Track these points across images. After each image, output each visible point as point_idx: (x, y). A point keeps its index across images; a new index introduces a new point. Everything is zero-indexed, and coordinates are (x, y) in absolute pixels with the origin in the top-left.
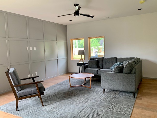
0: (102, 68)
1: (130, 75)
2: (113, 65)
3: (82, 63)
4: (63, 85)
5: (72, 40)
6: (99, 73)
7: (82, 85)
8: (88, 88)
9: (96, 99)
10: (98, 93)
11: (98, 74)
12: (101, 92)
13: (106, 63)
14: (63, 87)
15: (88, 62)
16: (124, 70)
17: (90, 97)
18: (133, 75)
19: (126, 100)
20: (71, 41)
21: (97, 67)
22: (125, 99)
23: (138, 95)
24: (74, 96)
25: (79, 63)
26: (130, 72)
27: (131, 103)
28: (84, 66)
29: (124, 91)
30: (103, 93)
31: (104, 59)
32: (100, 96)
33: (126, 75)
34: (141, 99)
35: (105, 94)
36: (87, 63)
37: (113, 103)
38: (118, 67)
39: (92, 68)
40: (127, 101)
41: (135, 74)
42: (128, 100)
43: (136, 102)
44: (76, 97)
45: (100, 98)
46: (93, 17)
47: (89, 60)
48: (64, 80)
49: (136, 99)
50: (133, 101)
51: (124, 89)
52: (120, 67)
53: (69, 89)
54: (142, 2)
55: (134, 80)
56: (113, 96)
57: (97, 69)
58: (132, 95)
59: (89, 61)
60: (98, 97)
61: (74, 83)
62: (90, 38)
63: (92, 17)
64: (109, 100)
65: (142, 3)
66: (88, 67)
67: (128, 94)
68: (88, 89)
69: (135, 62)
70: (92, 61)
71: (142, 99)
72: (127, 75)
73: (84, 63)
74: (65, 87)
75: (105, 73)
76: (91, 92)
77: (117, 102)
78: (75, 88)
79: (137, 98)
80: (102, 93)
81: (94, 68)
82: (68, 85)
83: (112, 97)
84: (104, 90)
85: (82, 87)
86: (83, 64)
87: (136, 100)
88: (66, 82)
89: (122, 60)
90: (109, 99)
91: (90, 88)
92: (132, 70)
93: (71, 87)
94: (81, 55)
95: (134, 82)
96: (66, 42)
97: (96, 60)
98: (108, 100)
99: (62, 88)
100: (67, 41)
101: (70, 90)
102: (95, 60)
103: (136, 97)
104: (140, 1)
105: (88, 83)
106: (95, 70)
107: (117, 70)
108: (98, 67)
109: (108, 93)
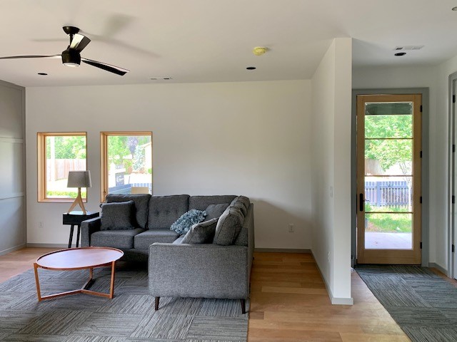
0: (146, 229)
1: (233, 248)
2: (178, 218)
3: (81, 213)
4: (8, 297)
5: (45, 136)
6: (137, 244)
7: (82, 289)
8: (102, 298)
9: (133, 335)
10: (137, 313)
11: (133, 248)
12: (148, 305)
13: (158, 213)
14: (9, 305)
15: (100, 210)
16: (216, 235)
17: (115, 330)
18: (242, 249)
19: (223, 325)
20: (39, 137)
21: (129, 224)
22: (219, 322)
23: (253, 306)
24: (56, 334)
25: (70, 213)
26: (233, 242)
27: (240, 334)
28: (89, 224)
29: (217, 297)
30: (153, 309)
31: (151, 199)
32: (146, 320)
33: (223, 249)
34: (261, 316)
35: (161, 311)
36: (97, 215)
37: (190, 339)
38: (200, 226)
39: (115, 229)
40: (227, 326)
41: (247, 245)
42: (228, 322)
43: (250, 327)
44: (65, 338)
45: (146, 329)
46: (125, 73)
47: (104, 204)
48: (13, 276)
49: (249, 318)
50: (243, 326)
51: (217, 293)
52: (206, 227)
53: (36, 309)
54: (261, 50)
55: (245, 263)
56: (183, 316)
57: (129, 233)
58: (238, 306)
59: (105, 208)
60: (141, 325)
61: (53, 284)
62: (105, 134)
63: (122, 73)
64: (174, 331)
65: (259, 54)
66: (102, 228)
67: (226, 305)
68: (104, 300)
69: (242, 210)
70: (115, 206)
71: (263, 313)
72: (225, 249)
73: (88, 214)
74: (18, 301)
75: (162, 246)
76: (115, 312)
77: (200, 335)
78: (56, 302)
79: (251, 314)
80: (149, 309)
81: (122, 229)
82: (27, 296)
83: (181, 318)
84: (158, 299)
85: (83, 298)
86: (85, 217)
87: (251, 321)
88: (19, 281)
89: (205, 201)
90: (174, 327)
91: (111, 297)
92: (238, 235)
93: (41, 300)
94: (77, 189)
95: (243, 269)
96: (19, 141)
97: (128, 204)
98: (172, 330)
99: (5, 306)
100: (23, 137)
101: (39, 314)
102: (125, 205)
103: (249, 312)
104: (255, 48)
105: (101, 280)
106: (124, 237)
107: (197, 235)
108: (134, 224)
109: (169, 308)
